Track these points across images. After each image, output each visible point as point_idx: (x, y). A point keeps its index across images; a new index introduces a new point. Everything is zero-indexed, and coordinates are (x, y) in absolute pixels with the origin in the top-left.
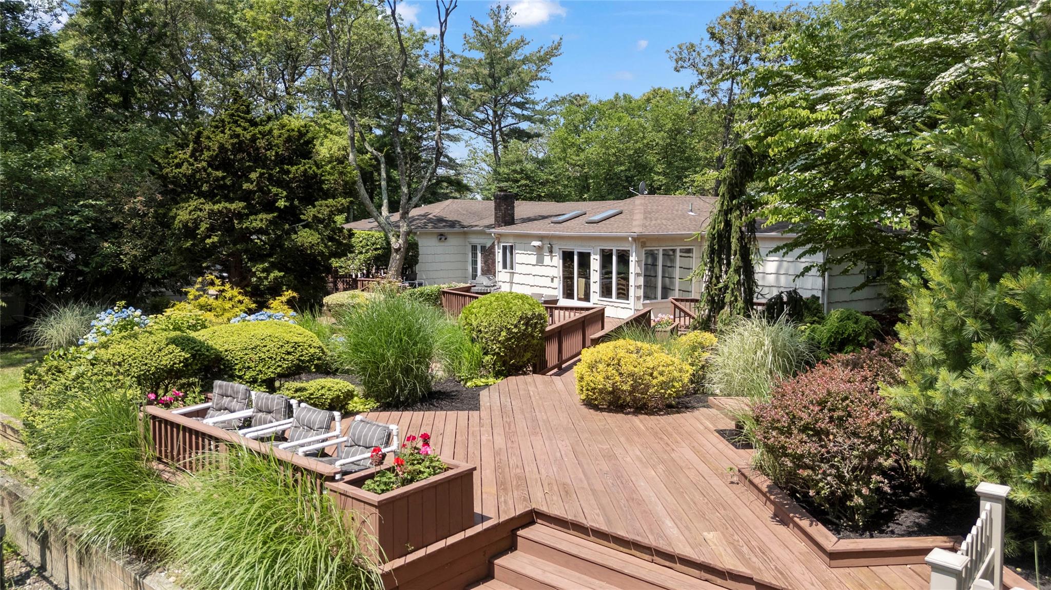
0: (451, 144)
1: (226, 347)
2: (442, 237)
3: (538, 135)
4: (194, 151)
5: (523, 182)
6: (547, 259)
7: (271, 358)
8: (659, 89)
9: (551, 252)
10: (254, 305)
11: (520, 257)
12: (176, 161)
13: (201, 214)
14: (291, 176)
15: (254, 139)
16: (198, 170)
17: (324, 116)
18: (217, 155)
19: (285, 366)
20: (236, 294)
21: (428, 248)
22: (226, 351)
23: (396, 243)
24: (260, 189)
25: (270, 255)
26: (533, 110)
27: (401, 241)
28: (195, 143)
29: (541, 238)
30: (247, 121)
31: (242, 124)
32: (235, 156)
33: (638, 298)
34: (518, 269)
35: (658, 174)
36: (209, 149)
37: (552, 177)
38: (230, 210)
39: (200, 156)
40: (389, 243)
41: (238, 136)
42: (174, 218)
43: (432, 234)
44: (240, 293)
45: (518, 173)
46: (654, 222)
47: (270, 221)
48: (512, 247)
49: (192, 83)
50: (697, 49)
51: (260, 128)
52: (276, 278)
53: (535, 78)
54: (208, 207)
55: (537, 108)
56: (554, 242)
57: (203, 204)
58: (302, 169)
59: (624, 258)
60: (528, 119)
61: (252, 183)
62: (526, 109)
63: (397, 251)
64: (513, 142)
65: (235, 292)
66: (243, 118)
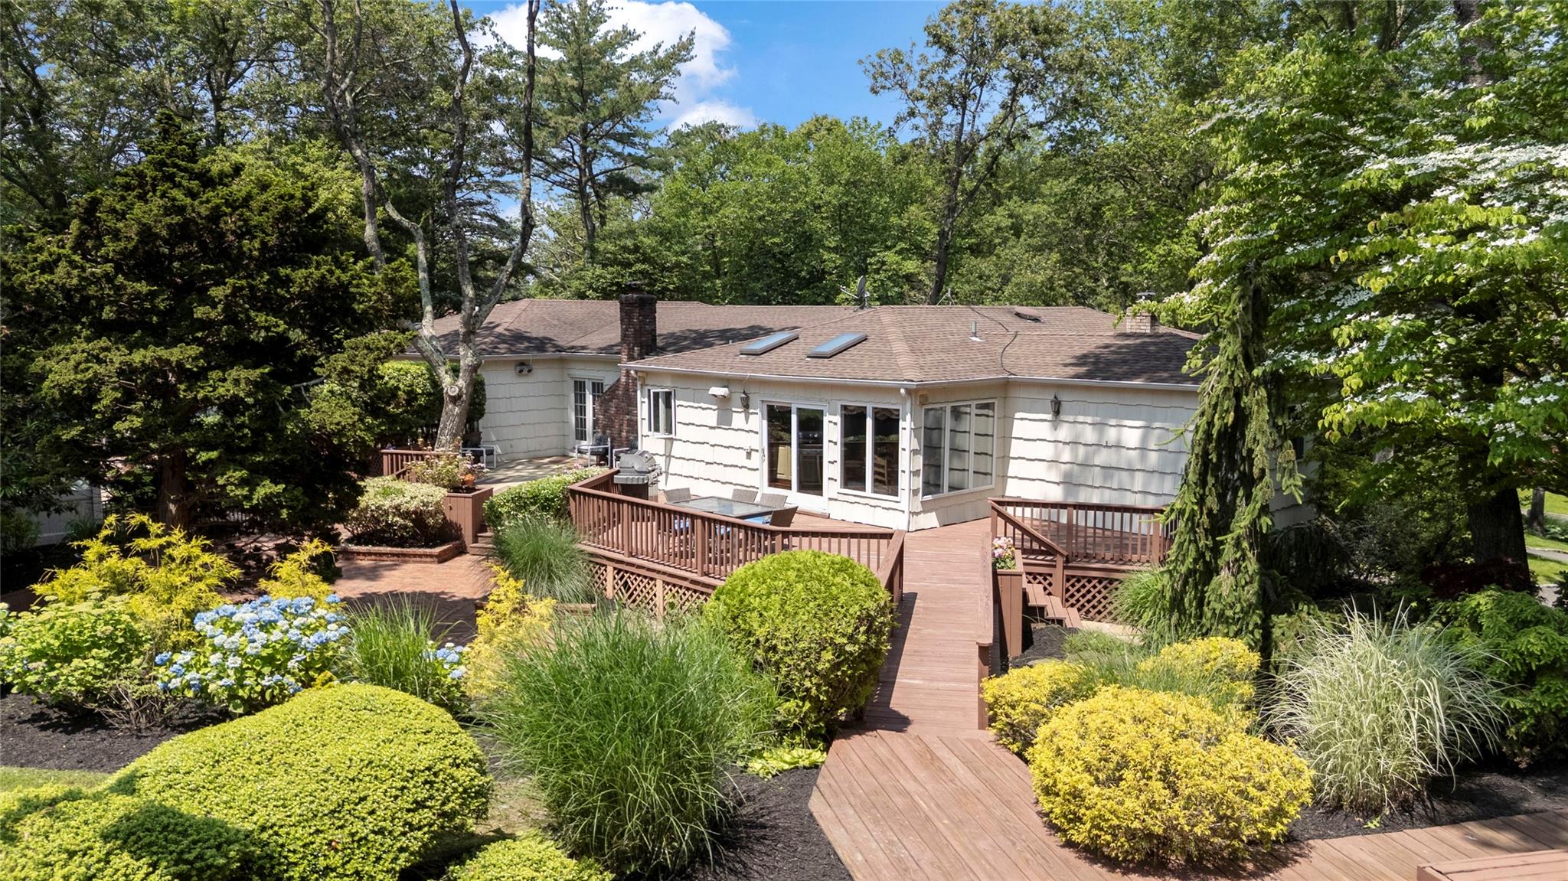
0: (501, 197)
1: (260, 817)
2: (523, 368)
3: (651, 189)
4: (82, 237)
5: (639, 267)
6: (738, 419)
7: (381, 832)
8: (825, 117)
9: (746, 406)
10: (237, 572)
11: (684, 412)
12: (42, 258)
13: (101, 369)
14: (295, 290)
15: (216, 215)
16: (96, 280)
17: (293, 150)
18: (135, 248)
19: (415, 846)
20: (197, 551)
21: (500, 385)
22: (263, 829)
23: (452, 385)
24: (230, 318)
25: (254, 449)
26: (645, 147)
27: (461, 382)
28: (83, 221)
29: (725, 382)
30: (194, 176)
31: (185, 183)
32: (172, 250)
33: (915, 492)
34: (681, 431)
35: (829, 250)
36: (116, 235)
37: (684, 259)
38: (168, 362)
39: (97, 248)
40: (436, 384)
41: (181, 210)
42: (41, 377)
43: (506, 362)
44: (205, 549)
45: (630, 252)
46: (929, 358)
47: (255, 384)
48: (668, 395)
49: (36, 83)
50: (906, 60)
51: (222, 191)
52: (268, 498)
53: (654, 95)
54: (118, 357)
55: (653, 143)
56: (751, 390)
57: (107, 349)
58: (317, 274)
59: (887, 424)
60: (641, 162)
61: (214, 306)
62: (633, 145)
63: (455, 400)
64: (614, 199)
65: (195, 547)
66: (185, 170)
